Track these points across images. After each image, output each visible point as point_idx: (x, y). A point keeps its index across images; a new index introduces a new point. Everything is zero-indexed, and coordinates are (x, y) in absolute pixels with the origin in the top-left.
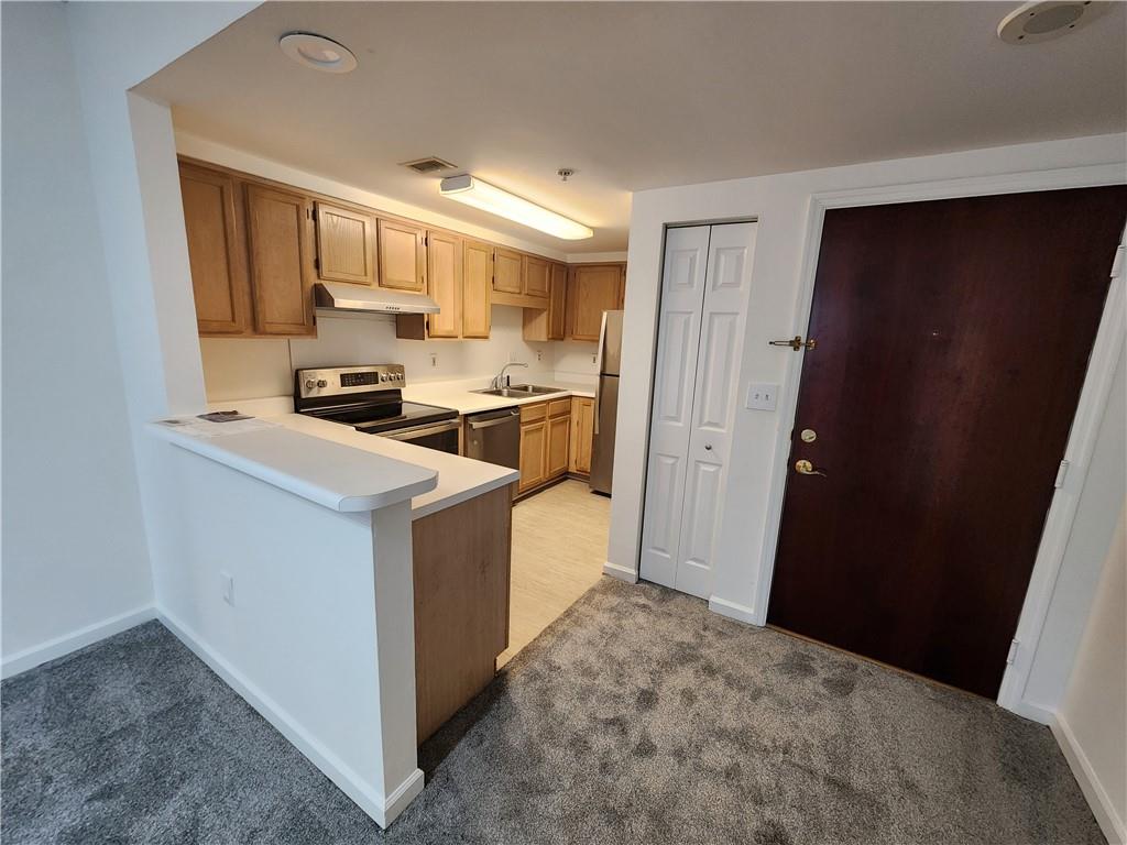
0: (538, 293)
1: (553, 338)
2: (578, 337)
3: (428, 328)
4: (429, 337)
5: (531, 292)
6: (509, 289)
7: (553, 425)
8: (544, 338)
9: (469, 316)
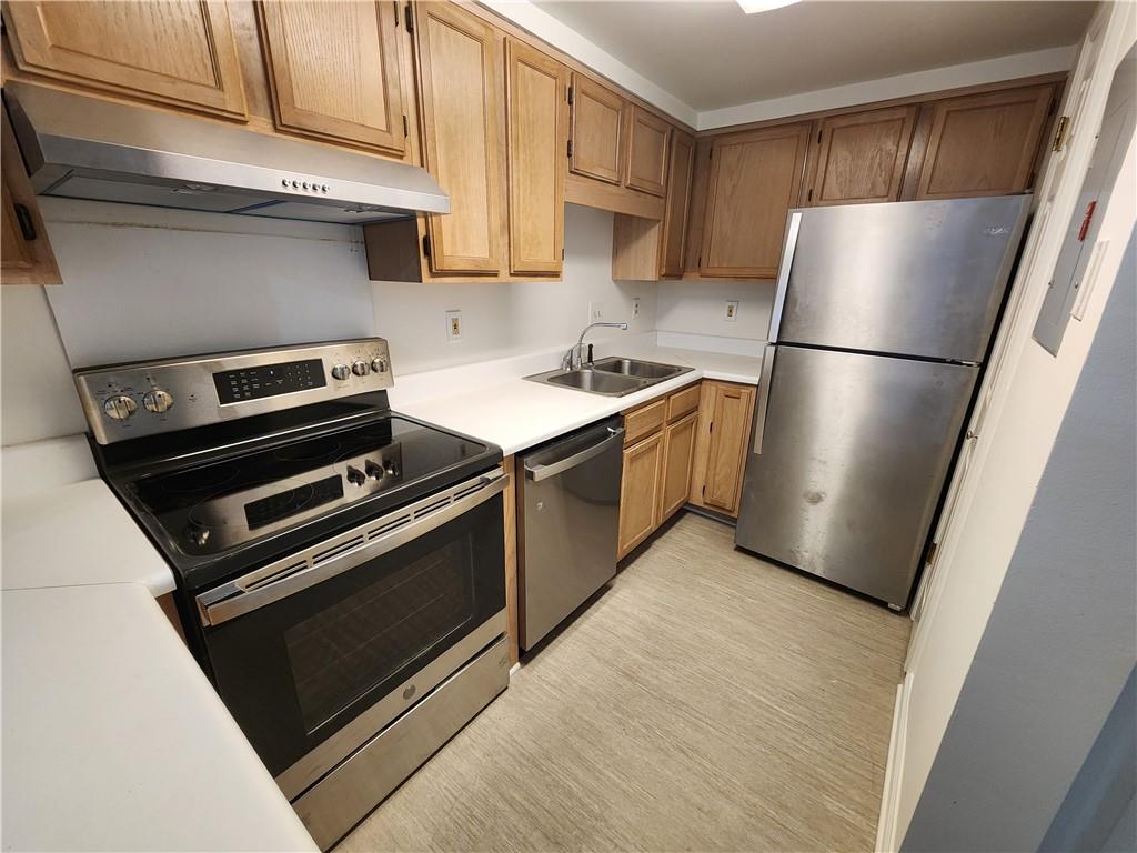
0: (648, 187)
1: (668, 276)
2: (709, 271)
3: (427, 253)
4: (433, 274)
5: (636, 184)
6: (600, 173)
7: (674, 434)
8: (651, 274)
9: (522, 225)
